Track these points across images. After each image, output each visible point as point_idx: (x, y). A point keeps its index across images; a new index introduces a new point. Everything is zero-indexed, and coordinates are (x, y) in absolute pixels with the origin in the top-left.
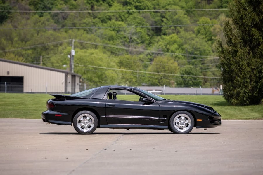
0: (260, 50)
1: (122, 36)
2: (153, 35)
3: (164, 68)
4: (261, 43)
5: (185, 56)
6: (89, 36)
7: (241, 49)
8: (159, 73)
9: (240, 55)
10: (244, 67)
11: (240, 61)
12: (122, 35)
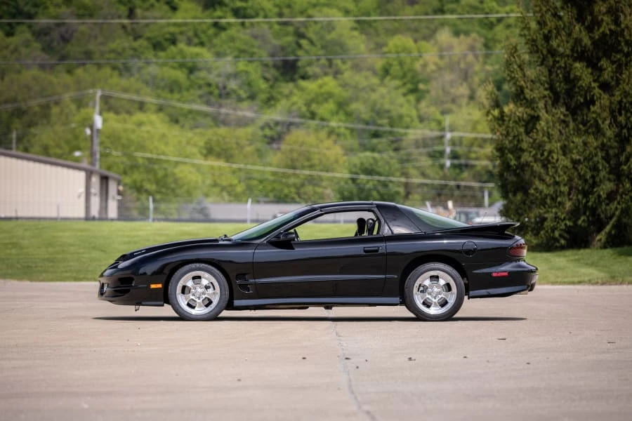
0: (594, 115)
1: (202, 82)
2: (276, 80)
3: (309, 159)
4: (595, 98)
5: (352, 130)
6: (124, 82)
7: (547, 112)
8: (298, 172)
9: (545, 129)
10: (555, 156)
11: (544, 142)
12: (203, 79)
